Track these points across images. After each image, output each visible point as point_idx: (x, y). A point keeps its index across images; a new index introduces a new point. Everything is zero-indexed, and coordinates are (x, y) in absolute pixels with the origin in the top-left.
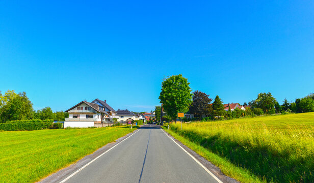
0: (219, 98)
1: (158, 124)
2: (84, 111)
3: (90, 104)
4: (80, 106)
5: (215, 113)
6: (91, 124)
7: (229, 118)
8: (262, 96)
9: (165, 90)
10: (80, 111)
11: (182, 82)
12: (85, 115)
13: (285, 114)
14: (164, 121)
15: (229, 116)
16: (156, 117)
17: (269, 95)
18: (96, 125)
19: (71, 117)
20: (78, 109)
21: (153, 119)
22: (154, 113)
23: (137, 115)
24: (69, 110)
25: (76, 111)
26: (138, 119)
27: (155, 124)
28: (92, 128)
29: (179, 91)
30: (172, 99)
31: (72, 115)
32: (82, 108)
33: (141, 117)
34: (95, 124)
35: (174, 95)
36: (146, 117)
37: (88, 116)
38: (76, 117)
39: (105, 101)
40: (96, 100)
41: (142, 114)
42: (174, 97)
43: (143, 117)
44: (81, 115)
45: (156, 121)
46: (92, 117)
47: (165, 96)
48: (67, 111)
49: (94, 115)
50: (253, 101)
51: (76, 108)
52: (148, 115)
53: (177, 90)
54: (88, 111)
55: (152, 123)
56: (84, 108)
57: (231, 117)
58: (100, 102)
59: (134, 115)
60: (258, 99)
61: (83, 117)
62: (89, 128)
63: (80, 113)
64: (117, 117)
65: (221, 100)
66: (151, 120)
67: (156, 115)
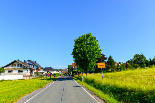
0: (112, 57)
1: (70, 76)
2: (17, 67)
3: (21, 62)
4: (14, 64)
5: (110, 67)
6: (21, 77)
7: (118, 70)
8: (137, 56)
9: (78, 46)
10: (13, 67)
11: (92, 39)
12: (17, 70)
13: (152, 67)
14: (75, 74)
15: (118, 69)
16: (69, 71)
17: (142, 55)
18: (24, 78)
19: (6, 72)
20: (12, 66)
21: (67, 73)
22: (67, 70)
23: (57, 70)
24: (5, 67)
25: (10, 67)
26: (58, 72)
27: (68, 75)
28: (21, 80)
29: (91, 46)
30: (84, 54)
31: (7, 70)
32: (15, 65)
33: (60, 72)
34: (24, 76)
35: (85, 49)
36: (63, 72)
37: (19, 71)
38: (10, 72)
39: (36, 61)
40: (29, 60)
41: (61, 70)
42: (85, 51)
43: (61, 71)
44: (14, 70)
45: (68, 74)
46: (22, 71)
47: (77, 51)
48: (3, 68)
49: (24, 70)
50: (131, 59)
51: (11, 65)
52: (64, 70)
53: (88, 45)
54: (19, 68)
55: (66, 75)
56: (17, 65)
57: (120, 70)
58: (31, 62)
59: (55, 70)
60: (134, 58)
61: (16, 72)
62: (19, 80)
63: (14, 69)
64: (44, 71)
65: (113, 59)
66: (65, 73)
67: (68, 70)
